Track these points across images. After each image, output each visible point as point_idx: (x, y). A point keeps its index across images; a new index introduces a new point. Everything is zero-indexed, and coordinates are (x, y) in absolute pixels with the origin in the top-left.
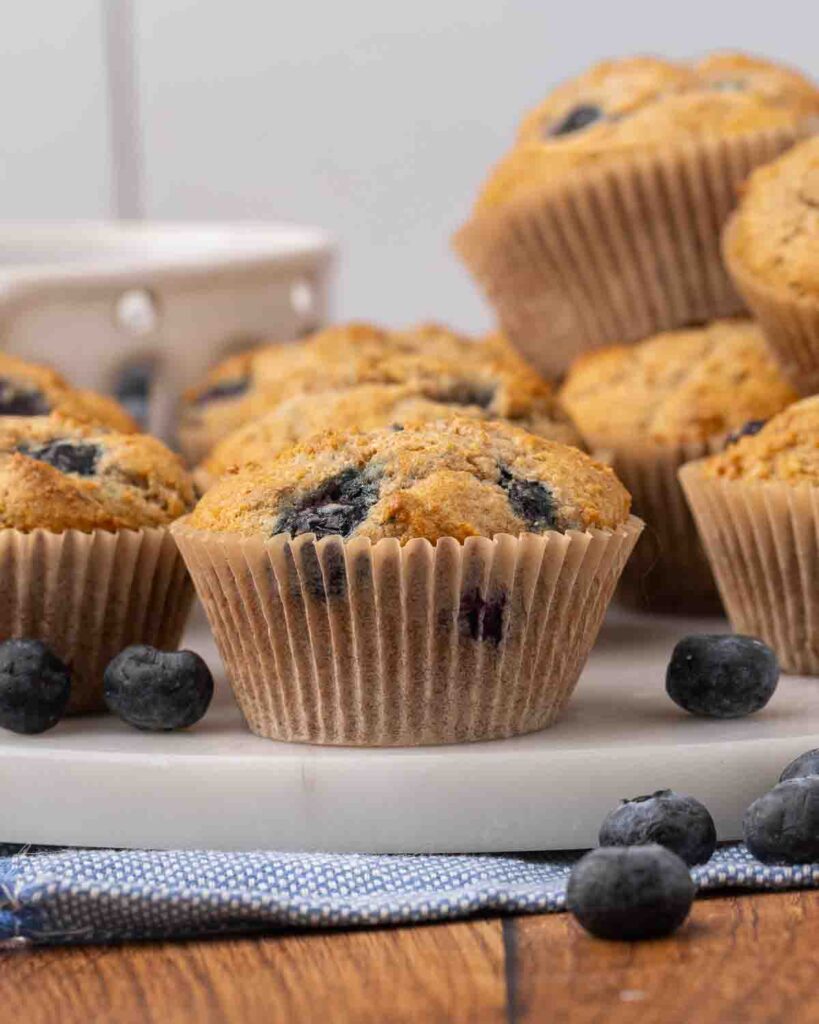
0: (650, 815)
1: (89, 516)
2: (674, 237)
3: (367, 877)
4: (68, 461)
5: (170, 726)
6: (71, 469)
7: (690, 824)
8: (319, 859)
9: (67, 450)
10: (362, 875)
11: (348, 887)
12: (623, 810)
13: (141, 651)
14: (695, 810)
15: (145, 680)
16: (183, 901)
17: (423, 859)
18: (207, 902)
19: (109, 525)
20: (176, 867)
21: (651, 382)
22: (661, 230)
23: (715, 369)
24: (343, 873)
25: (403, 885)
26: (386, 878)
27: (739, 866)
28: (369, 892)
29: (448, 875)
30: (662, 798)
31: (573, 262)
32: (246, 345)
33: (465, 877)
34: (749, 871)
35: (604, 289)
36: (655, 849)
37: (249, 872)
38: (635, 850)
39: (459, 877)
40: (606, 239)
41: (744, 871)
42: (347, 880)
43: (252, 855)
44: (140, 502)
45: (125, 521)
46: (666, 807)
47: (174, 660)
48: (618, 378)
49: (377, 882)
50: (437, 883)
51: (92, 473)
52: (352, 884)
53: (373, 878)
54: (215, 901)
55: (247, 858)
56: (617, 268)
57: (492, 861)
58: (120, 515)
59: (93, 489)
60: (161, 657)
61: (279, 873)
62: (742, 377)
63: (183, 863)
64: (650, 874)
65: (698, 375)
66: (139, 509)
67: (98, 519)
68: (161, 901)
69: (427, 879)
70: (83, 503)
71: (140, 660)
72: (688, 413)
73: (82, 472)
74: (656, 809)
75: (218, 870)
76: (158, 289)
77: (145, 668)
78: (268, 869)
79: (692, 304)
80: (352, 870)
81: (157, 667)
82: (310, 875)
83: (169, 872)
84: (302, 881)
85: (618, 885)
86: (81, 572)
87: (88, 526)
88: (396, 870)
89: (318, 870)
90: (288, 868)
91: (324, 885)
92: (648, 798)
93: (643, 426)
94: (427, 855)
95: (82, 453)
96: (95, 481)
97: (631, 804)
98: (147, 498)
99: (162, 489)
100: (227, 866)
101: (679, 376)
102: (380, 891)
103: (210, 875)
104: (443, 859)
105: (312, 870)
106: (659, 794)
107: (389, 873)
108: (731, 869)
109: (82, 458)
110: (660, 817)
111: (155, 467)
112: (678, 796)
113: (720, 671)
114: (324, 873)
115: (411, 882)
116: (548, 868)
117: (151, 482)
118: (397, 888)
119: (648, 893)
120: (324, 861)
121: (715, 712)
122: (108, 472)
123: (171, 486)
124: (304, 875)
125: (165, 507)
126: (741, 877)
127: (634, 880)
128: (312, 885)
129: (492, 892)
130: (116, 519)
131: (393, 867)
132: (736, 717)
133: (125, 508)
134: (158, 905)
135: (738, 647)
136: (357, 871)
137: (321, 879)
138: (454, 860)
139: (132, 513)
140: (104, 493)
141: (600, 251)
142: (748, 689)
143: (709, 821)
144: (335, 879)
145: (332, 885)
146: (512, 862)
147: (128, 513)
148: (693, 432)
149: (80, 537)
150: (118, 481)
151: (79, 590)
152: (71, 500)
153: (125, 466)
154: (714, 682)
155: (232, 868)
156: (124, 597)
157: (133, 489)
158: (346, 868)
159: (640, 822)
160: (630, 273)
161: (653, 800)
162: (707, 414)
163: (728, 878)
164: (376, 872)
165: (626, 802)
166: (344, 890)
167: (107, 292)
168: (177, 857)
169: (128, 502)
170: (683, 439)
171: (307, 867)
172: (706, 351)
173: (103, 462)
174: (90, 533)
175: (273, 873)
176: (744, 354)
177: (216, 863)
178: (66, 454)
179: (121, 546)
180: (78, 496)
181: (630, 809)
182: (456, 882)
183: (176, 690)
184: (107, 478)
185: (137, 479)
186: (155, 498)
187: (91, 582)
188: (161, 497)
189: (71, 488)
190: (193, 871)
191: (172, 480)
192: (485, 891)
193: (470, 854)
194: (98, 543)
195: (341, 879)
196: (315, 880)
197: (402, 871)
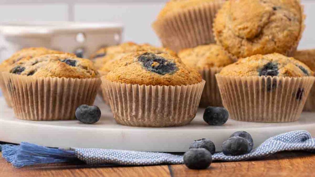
0: (201, 144)
1: (74, 75)
2: (203, 24)
3: (136, 155)
4: (69, 63)
5: (91, 122)
6: (70, 65)
7: (210, 146)
8: (125, 152)
9: (69, 61)
10: (135, 155)
11: (132, 157)
12: (195, 143)
13: (85, 105)
14: (211, 143)
15: (86, 112)
16: (96, 158)
17: (149, 152)
18: (101, 159)
19: (79, 77)
20: (93, 152)
21: (197, 55)
22: (200, 23)
23: (212, 53)
24: (131, 154)
25: (145, 158)
26: (141, 156)
27: (221, 156)
28: (137, 159)
29: (155, 156)
30: (204, 140)
31: (180, 30)
32: (104, 47)
33: (158, 156)
34: (223, 157)
35: (187, 36)
36: (203, 149)
37: (110, 153)
38: (199, 149)
39: (157, 156)
40: (187, 25)
41: (222, 157)
42: (132, 156)
43: (111, 150)
44: (85, 73)
45: (82, 77)
46: (205, 142)
47: (92, 107)
48: (190, 55)
49: (139, 157)
50: (152, 158)
51: (75, 66)
52: (133, 157)
53: (138, 156)
54: (103, 158)
55: (109, 151)
56: (189, 31)
57: (164, 154)
58: (81, 75)
59: (75, 69)
60: (89, 107)
61: (117, 154)
62: (218, 55)
63: (95, 151)
64: (203, 154)
65: (208, 54)
66: (86, 74)
67: (76, 76)
68: (91, 158)
69: (150, 157)
70: (73, 72)
71: (85, 107)
72: (206, 62)
73: (73, 66)
74: (202, 143)
75: (103, 153)
76: (85, 33)
77: (86, 109)
78: (114, 153)
79: (206, 39)
80: (133, 154)
81: (89, 109)
82: (124, 155)
83: (92, 153)
84: (122, 156)
85: (195, 157)
86: (72, 88)
87: (74, 77)
88: (143, 154)
89: (125, 154)
90: (119, 153)
91: (127, 157)
92: (200, 140)
93: (195, 65)
94: (150, 152)
95: (73, 62)
96: (76, 67)
97: (197, 141)
98: (87, 72)
99: (90, 70)
100: (105, 152)
101: (203, 55)
102: (140, 159)
103: (101, 154)
104: (153, 153)
105: (124, 153)
106: (203, 139)
107: (141, 155)
108: (219, 156)
109: (73, 63)
110: (203, 144)
111: (89, 65)
112: (207, 140)
113: (216, 114)
114: (127, 154)
115: (146, 157)
116: (177, 156)
117: (88, 69)
118: (143, 158)
119: (202, 159)
120: (126, 152)
121: (214, 124)
122: (78, 66)
123: (92, 70)
124: (122, 154)
125: (91, 74)
126: (221, 158)
127: (199, 156)
128: (124, 157)
129: (166, 159)
130: (80, 76)
131: (142, 154)
132: (219, 125)
133: (82, 74)
134: (90, 159)
135: (220, 109)
136: (134, 154)
137: (126, 156)
138: (156, 153)
139: (84, 75)
140: (78, 70)
141: (186, 27)
142: (222, 119)
143: (214, 146)
144: (129, 156)
145: (129, 157)
146: (169, 154)
147: (83, 75)
148: (207, 66)
149: (72, 79)
150: (81, 68)
151: (71, 92)
152: (70, 71)
153: (82, 65)
154: (214, 117)
155: (106, 152)
156: (82, 94)
157: (84, 70)
158: (132, 153)
159: (199, 145)
160: (192, 32)
161: (202, 140)
162: (210, 63)
163: (218, 158)
164: (138, 155)
165: (195, 141)
166: (131, 158)
167: (74, 33)
168: (93, 150)
169: (83, 72)
170: (204, 68)
171: (123, 153)
172: (210, 49)
173: (77, 64)
174: (74, 79)
175: (115, 154)
176: (218, 50)
177: (102, 151)
178: (69, 62)
179: (81, 82)
180: (72, 71)
181: (197, 142)
182: (156, 157)
183: (93, 114)
184: (78, 67)
185: (85, 68)
186: (89, 72)
187: (74, 90)
188: (90, 72)
189: (70, 69)
190: (97, 153)
191: (93, 68)
192: (164, 159)
193: (159, 152)
194: (76, 81)
195: (131, 156)
196: (125, 155)
197: (144, 155)
